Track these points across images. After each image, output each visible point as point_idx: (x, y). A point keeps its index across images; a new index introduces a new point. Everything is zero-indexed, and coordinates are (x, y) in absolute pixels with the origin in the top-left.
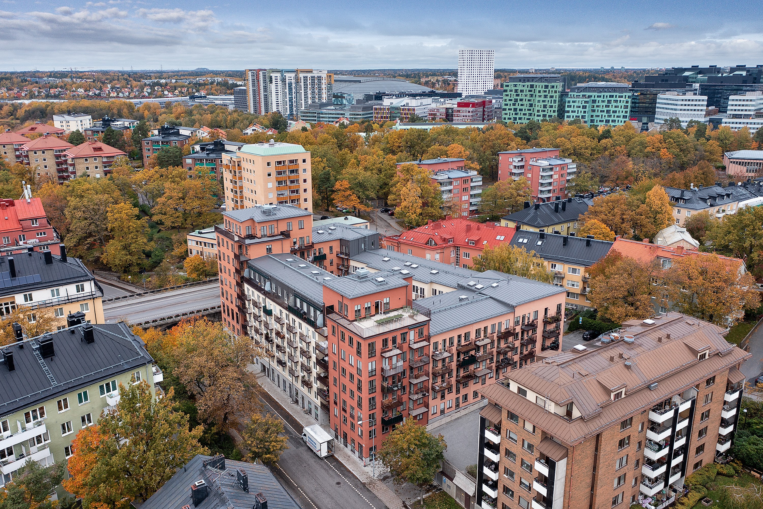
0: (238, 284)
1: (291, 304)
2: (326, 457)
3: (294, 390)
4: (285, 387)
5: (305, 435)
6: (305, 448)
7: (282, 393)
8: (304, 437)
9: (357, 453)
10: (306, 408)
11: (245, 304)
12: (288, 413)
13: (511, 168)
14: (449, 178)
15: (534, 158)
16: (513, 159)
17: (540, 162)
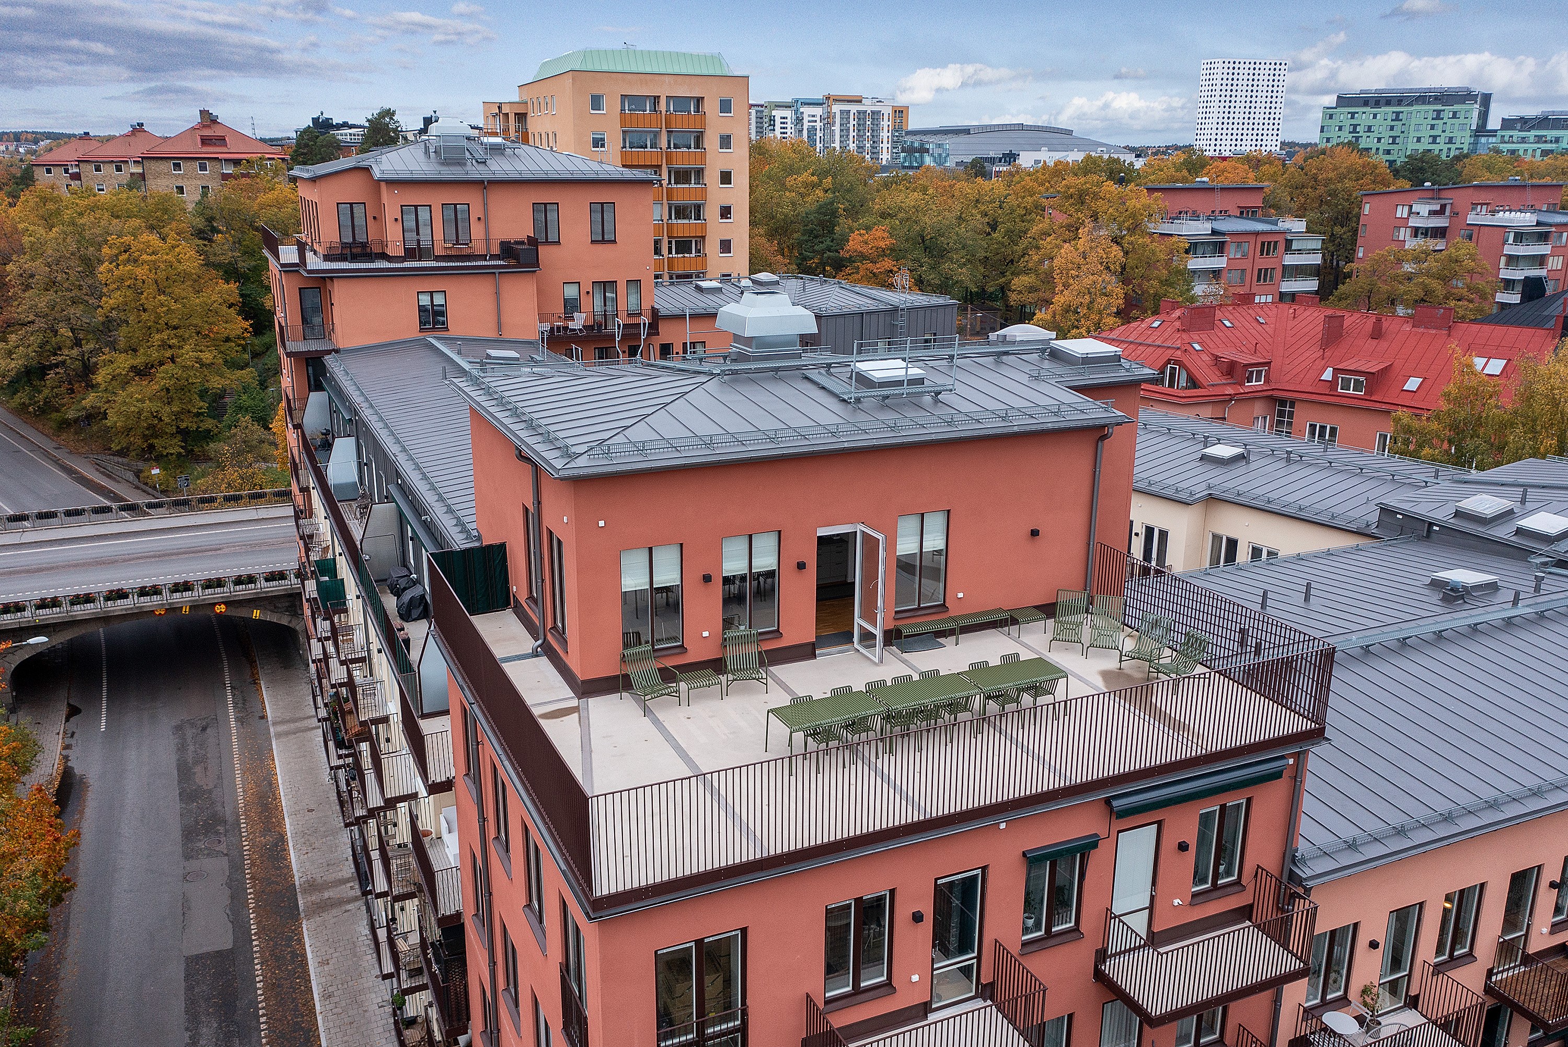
13: (1401, 238)
14: (1214, 232)
15: (1482, 204)
16: (1411, 207)
17: (1505, 217)
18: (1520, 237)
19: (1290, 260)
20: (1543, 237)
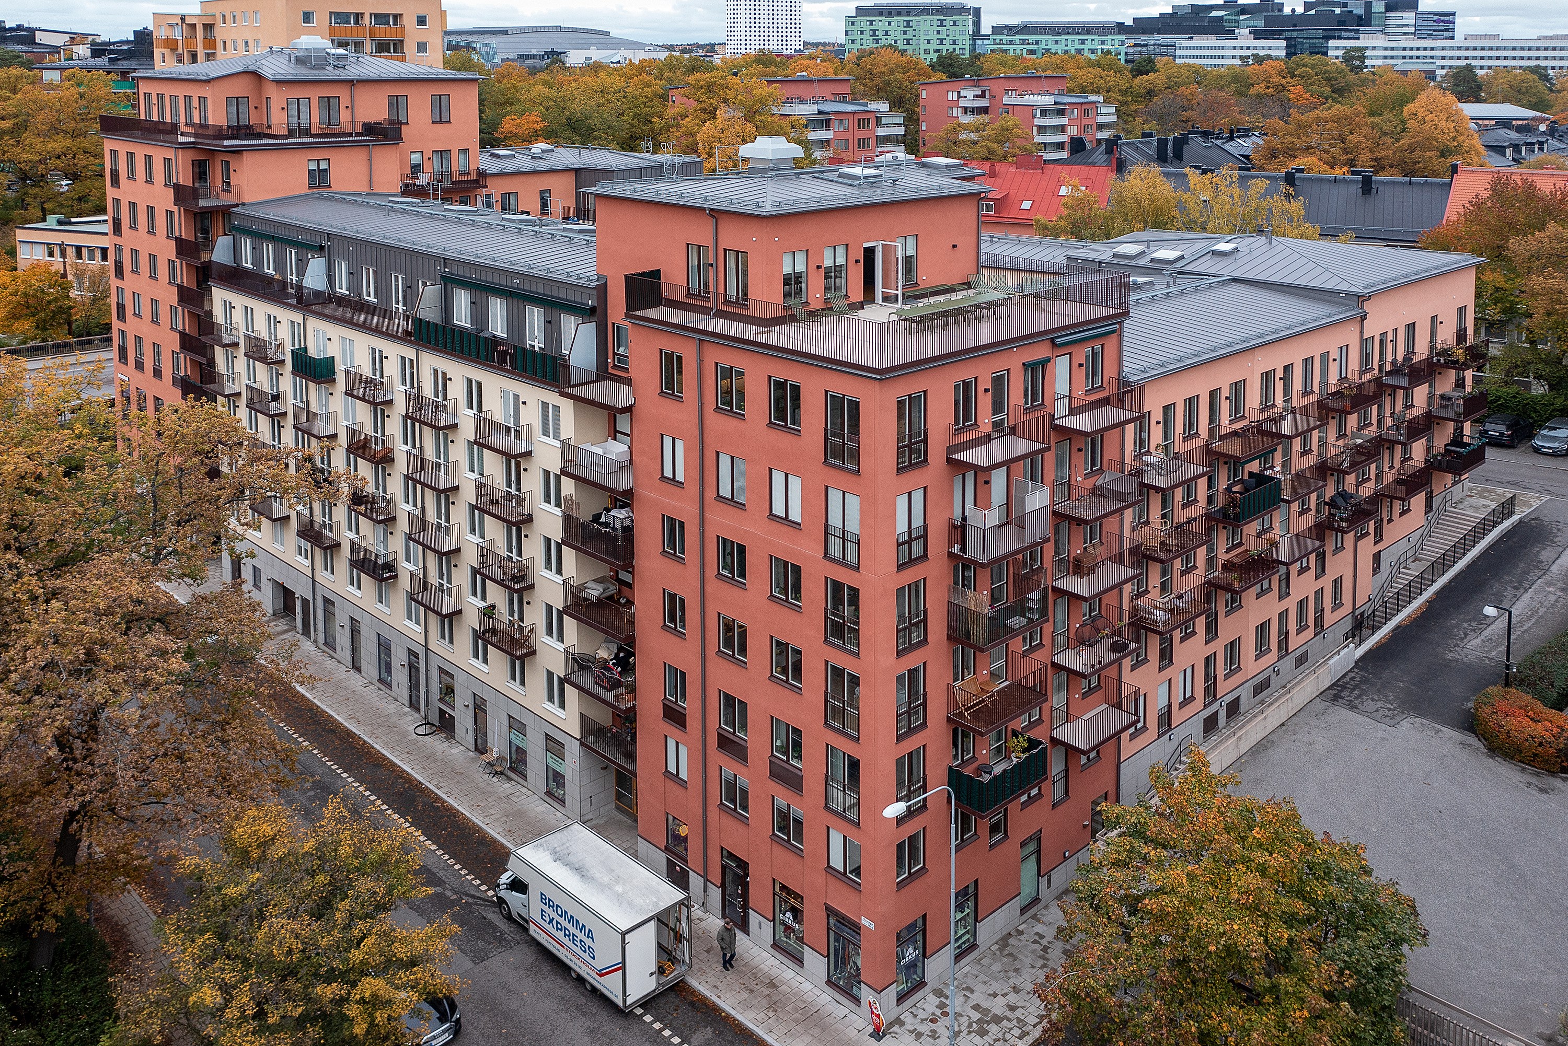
0: (185, 296)
1: (428, 310)
2: (647, 1003)
3: (434, 674)
4: (386, 667)
5: (518, 886)
6: (521, 955)
7: (373, 695)
8: (514, 899)
9: (816, 964)
10: (497, 745)
11: (212, 363)
12: (409, 779)
13: (955, 115)
14: (820, 112)
15: (1012, 90)
16: (959, 92)
17: (1029, 99)
18: (1044, 113)
19: (881, 132)
20: (1061, 113)
